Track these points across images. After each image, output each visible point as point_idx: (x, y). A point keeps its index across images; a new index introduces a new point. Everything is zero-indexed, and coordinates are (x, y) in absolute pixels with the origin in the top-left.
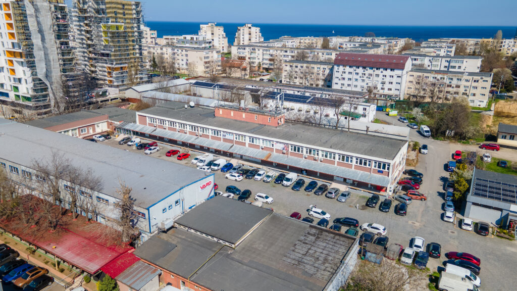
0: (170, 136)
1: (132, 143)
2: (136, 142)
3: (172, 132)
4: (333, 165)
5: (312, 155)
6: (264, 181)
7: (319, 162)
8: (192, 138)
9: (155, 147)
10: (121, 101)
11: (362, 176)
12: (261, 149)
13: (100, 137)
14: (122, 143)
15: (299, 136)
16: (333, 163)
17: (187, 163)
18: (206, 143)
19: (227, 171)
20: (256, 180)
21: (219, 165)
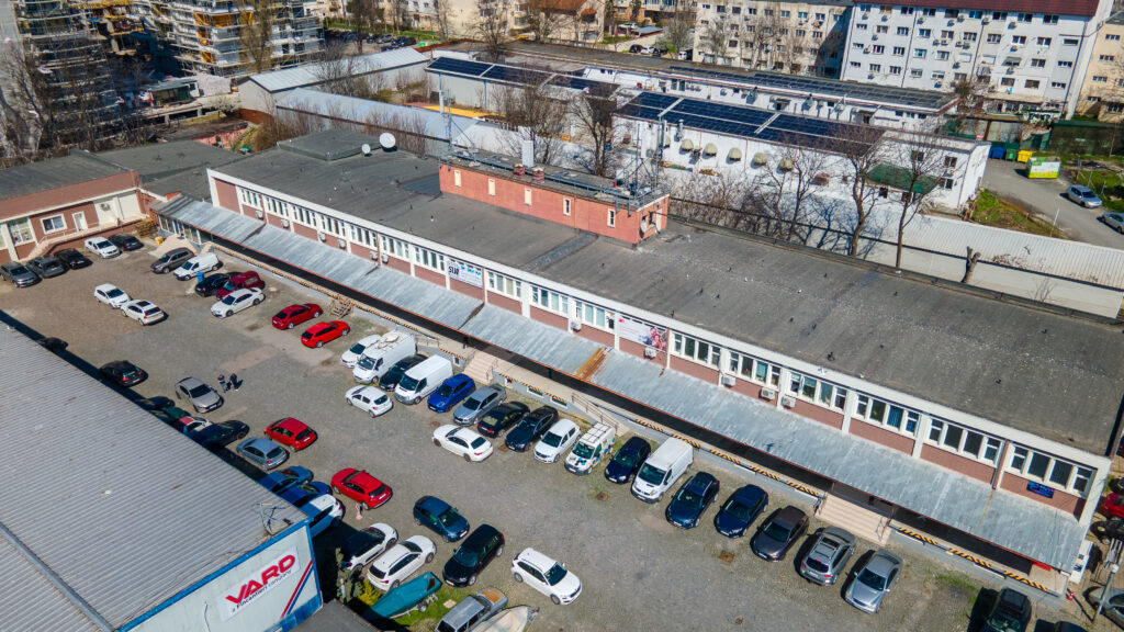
0: (293, 255)
1: (190, 272)
2: (201, 267)
3: (306, 240)
4: (834, 430)
5: (754, 380)
6: (567, 466)
7: (780, 407)
8: (356, 267)
9: (245, 291)
10: (223, 115)
11: (953, 498)
12: (571, 331)
13: (101, 245)
14: (160, 267)
15: (710, 295)
16: (837, 421)
17: (327, 362)
18: (400, 290)
19: (446, 409)
20: (538, 461)
21: (423, 383)
